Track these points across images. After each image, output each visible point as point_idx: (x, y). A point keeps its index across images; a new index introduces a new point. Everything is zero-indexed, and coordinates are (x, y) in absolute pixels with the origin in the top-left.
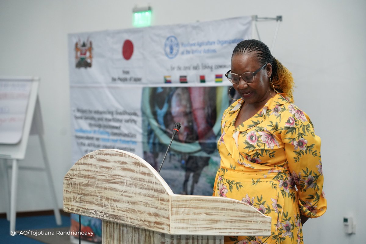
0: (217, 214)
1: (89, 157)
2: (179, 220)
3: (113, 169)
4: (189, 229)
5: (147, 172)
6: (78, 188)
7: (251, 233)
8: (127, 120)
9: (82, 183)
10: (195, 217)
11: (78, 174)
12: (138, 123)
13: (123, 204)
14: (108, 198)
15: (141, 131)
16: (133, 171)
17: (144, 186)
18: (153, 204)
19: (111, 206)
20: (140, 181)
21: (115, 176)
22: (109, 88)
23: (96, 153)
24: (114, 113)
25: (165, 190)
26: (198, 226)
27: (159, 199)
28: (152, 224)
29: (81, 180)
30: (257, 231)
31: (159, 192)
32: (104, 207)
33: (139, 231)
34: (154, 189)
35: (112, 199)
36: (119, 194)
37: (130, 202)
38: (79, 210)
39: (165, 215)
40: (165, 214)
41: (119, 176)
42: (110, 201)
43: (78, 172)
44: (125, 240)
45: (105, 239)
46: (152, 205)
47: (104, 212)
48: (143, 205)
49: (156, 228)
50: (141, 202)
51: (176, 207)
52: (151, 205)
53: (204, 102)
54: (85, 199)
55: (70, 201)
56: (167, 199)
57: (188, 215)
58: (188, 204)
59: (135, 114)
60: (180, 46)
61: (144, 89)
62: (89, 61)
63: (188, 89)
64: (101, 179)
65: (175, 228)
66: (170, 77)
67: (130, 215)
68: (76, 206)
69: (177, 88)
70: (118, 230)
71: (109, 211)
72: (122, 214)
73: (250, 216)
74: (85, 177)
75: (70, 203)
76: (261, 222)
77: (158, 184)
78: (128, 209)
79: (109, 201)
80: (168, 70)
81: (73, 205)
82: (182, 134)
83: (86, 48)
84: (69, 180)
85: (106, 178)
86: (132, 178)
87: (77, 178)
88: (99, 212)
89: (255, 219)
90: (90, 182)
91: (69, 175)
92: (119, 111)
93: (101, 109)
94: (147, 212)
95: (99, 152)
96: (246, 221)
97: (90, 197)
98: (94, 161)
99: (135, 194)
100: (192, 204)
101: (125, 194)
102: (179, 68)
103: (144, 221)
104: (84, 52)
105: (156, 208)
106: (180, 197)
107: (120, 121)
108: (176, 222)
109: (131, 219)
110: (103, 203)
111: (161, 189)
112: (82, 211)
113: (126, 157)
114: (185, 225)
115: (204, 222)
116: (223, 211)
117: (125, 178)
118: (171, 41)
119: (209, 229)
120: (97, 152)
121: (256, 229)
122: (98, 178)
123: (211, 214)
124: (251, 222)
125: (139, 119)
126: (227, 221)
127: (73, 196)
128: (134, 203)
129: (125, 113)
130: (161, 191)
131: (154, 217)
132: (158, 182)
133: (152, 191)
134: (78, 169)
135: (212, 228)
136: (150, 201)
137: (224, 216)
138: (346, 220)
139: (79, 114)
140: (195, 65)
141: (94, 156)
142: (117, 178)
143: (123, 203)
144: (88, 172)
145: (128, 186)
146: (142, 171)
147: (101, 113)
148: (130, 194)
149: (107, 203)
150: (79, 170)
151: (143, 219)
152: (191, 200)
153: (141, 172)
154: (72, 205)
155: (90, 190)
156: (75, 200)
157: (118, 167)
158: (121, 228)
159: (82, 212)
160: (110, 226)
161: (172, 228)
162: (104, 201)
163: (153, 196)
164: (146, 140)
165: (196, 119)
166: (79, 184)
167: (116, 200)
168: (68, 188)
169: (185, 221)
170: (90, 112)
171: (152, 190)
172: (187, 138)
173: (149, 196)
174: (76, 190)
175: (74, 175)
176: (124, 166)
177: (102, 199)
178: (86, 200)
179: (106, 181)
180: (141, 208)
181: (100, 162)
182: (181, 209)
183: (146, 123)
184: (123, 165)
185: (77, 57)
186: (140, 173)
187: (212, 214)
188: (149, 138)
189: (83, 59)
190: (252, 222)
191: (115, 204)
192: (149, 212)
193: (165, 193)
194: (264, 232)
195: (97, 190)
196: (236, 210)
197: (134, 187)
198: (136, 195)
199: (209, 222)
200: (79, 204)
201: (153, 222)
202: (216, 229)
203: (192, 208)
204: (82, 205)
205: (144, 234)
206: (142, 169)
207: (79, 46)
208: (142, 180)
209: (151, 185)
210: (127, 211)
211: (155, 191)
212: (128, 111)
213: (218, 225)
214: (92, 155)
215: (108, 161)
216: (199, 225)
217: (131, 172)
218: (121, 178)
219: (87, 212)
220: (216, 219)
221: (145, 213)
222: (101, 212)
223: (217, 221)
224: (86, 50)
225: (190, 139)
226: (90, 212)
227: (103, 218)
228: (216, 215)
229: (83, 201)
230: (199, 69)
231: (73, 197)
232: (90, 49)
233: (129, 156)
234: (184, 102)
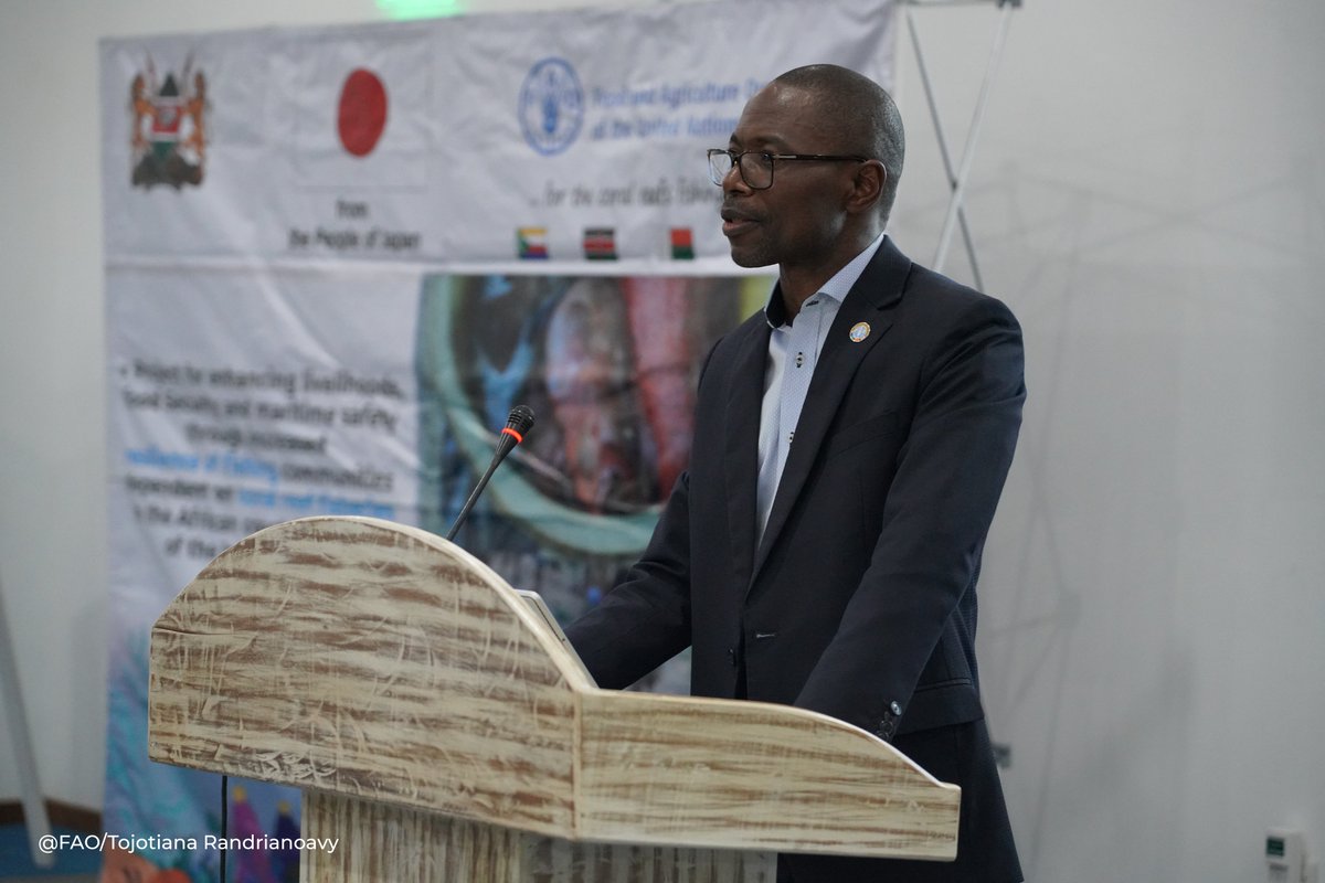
0: (751, 767)
1: (258, 546)
2: (608, 786)
3: (355, 593)
4: (645, 824)
5: (489, 603)
6: (208, 669)
7: (881, 844)
8: (356, 415)
9: (228, 647)
10: (670, 776)
11: (208, 613)
12: (399, 427)
13: (393, 727)
14: (331, 704)
15: (412, 459)
16: (432, 600)
17: (475, 658)
18: (510, 726)
19: (341, 736)
20: (459, 637)
21: (362, 622)
22: (278, 273)
23: (286, 532)
24: (299, 383)
25: (556, 674)
26: (681, 812)
27: (535, 706)
28: (506, 804)
29: (223, 637)
30: (904, 837)
31: (537, 681)
32: (313, 742)
33: (450, 834)
34: (515, 668)
35: (346, 709)
36: (376, 690)
37: (418, 721)
38: (213, 755)
39: (557, 768)
40: (558, 761)
41: (376, 619)
42: (338, 719)
43: (213, 605)
44: (393, 870)
45: (313, 869)
46: (505, 729)
47: (315, 758)
48: (472, 728)
49: (520, 818)
50: (464, 718)
51: (600, 739)
52: (501, 732)
53: (688, 342)
54: (237, 711)
55: (175, 719)
56: (564, 708)
57: (644, 771)
58: (644, 727)
59: (389, 389)
60: (589, 102)
61: (429, 283)
62: (190, 156)
63: (621, 288)
64: (303, 633)
65: (595, 815)
66: (542, 231)
67: (417, 770)
68: (198, 739)
69: (571, 281)
70: (367, 833)
71: (335, 754)
72: (385, 765)
73: (879, 780)
74: (240, 624)
75: (174, 728)
76: (920, 804)
77: (532, 652)
78: (409, 746)
79: (335, 716)
80: (533, 203)
81: (188, 735)
82: (590, 476)
83: (181, 100)
84: (174, 637)
85: (325, 627)
86: (431, 626)
87: (205, 628)
88: (295, 760)
89: (896, 792)
90: (260, 646)
91: (175, 618)
92: (319, 375)
93: (239, 364)
94: (487, 758)
95: (299, 527)
96: (864, 799)
97: (258, 702)
98: (278, 563)
99: (441, 687)
100: (660, 729)
101: (400, 689)
102: (582, 197)
103: (472, 790)
104: (170, 116)
105: (523, 741)
106: (616, 698)
107: (324, 417)
108: (599, 795)
109: (422, 783)
110: (313, 726)
111: (544, 669)
112: (224, 756)
113: (407, 548)
114: (630, 807)
115: (703, 799)
116: (777, 759)
117: (403, 630)
118: (551, 79)
119: (723, 823)
120: (291, 529)
121: (901, 832)
122: (292, 629)
123: (731, 769)
124: (882, 802)
125: (406, 412)
126: (789, 795)
127: (190, 702)
128: (434, 723)
129: (344, 382)
130: (543, 675)
131: (512, 774)
132: (531, 643)
133: (508, 676)
134: (209, 595)
135: (732, 823)
136: (497, 713)
137: (779, 775)
138: (1275, 846)
139: (142, 387)
140: (653, 183)
141: (278, 542)
142: (369, 629)
143: (391, 723)
144: (251, 604)
145: (414, 660)
146: (470, 602)
147: (242, 381)
148: (420, 688)
149: (325, 724)
150: (215, 599)
151: (470, 784)
152: (654, 712)
153: (464, 604)
154: (183, 736)
155: (260, 674)
156: (196, 716)
157: (373, 585)
158: (380, 824)
159: (226, 761)
160: (333, 816)
161: (583, 816)
162: (316, 719)
163: (510, 697)
164: (434, 502)
165: (650, 413)
166: (216, 654)
167: (363, 713)
168: (170, 668)
169: (633, 792)
170: (195, 376)
171: (508, 671)
172: (611, 492)
173: (493, 697)
174: (202, 678)
175: (194, 619)
176: (399, 581)
177: (308, 709)
178: (241, 716)
179: (323, 642)
180: (466, 741)
181: (303, 566)
182: (619, 744)
183: (438, 427)
184: (395, 578)
185: (137, 140)
186: (461, 608)
187: (735, 766)
188: (448, 493)
189: (162, 148)
190: (886, 805)
191: (358, 729)
192: (493, 758)
193: (560, 683)
194: (929, 842)
195: (286, 675)
196: (826, 755)
197: (436, 661)
198: (446, 692)
199: (724, 800)
200: (213, 729)
201: (509, 795)
202: (747, 824)
203: (661, 742)
204: (225, 734)
205: (469, 844)
206: (468, 593)
207: (148, 92)
208: (469, 634)
209: (505, 654)
210: (405, 754)
211: (517, 675)
212: (357, 375)
213: (759, 811)
214: (269, 539)
215: (333, 562)
216: (685, 807)
217: (424, 605)
218: (387, 627)
219: (244, 762)
220: (748, 789)
221: (476, 759)
222: (304, 761)
223: (752, 795)
224: (179, 111)
225: (626, 498)
226: (259, 762)
227: (308, 782)
228: (747, 771)
229: (231, 719)
230: (668, 201)
231: (187, 704)
232: (198, 106)
233: (419, 543)
234: (601, 342)
